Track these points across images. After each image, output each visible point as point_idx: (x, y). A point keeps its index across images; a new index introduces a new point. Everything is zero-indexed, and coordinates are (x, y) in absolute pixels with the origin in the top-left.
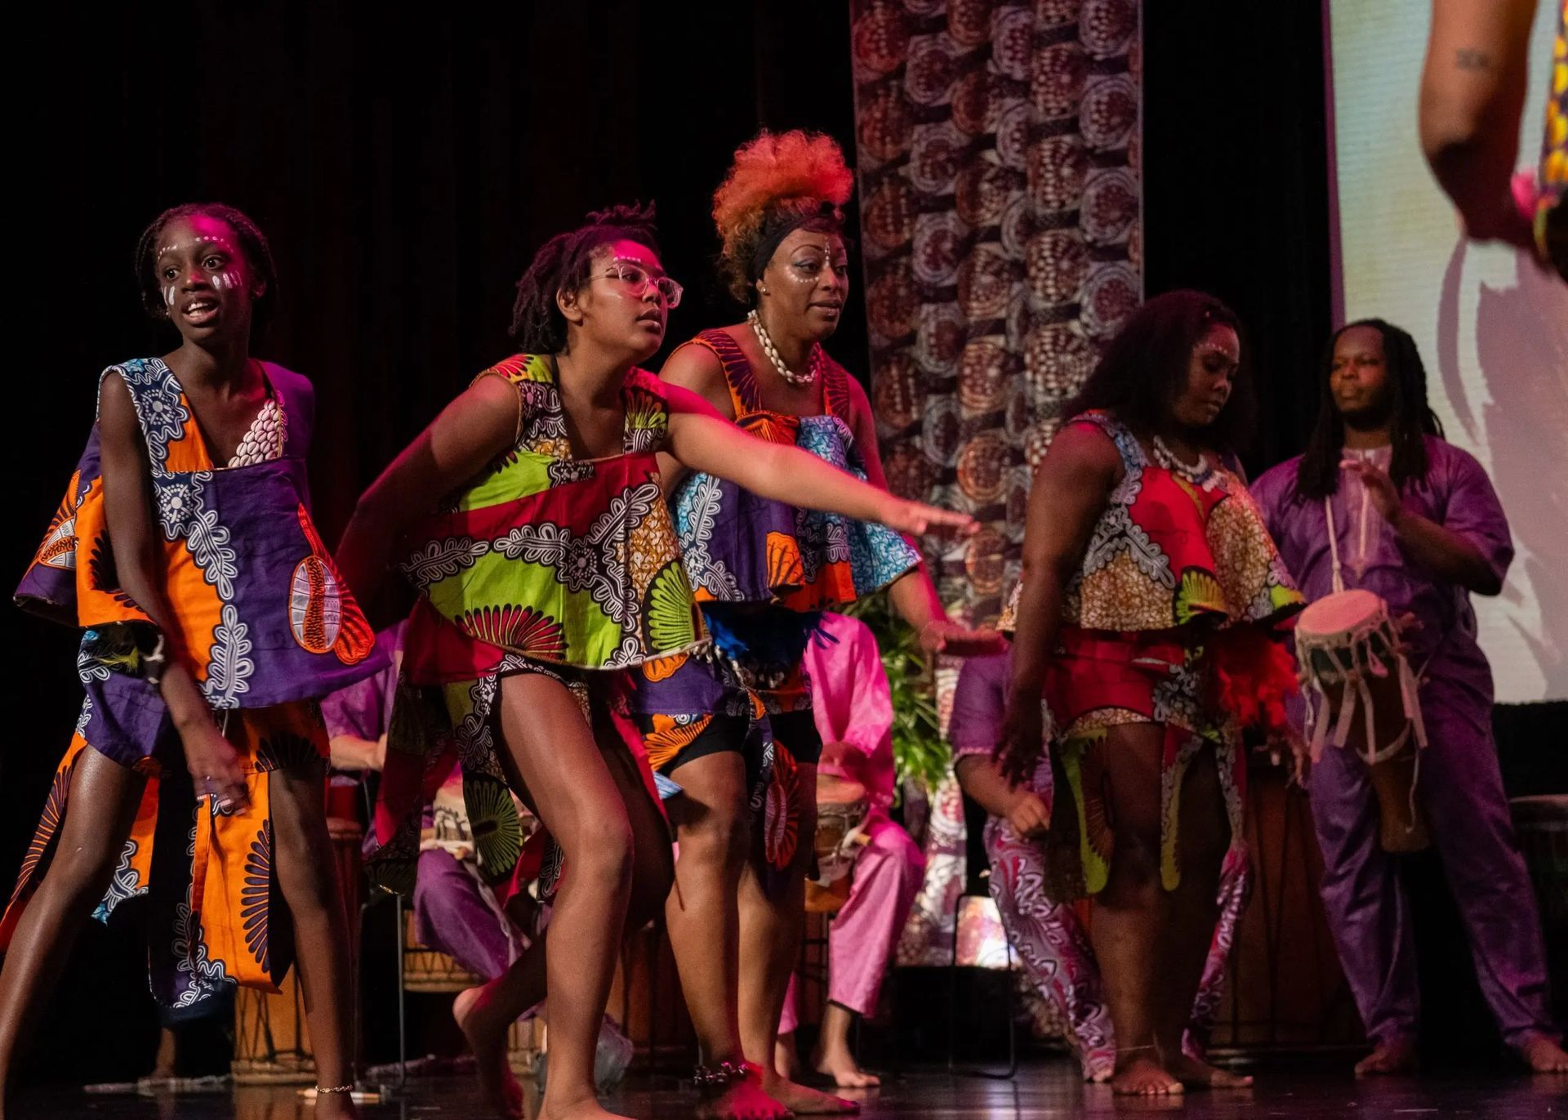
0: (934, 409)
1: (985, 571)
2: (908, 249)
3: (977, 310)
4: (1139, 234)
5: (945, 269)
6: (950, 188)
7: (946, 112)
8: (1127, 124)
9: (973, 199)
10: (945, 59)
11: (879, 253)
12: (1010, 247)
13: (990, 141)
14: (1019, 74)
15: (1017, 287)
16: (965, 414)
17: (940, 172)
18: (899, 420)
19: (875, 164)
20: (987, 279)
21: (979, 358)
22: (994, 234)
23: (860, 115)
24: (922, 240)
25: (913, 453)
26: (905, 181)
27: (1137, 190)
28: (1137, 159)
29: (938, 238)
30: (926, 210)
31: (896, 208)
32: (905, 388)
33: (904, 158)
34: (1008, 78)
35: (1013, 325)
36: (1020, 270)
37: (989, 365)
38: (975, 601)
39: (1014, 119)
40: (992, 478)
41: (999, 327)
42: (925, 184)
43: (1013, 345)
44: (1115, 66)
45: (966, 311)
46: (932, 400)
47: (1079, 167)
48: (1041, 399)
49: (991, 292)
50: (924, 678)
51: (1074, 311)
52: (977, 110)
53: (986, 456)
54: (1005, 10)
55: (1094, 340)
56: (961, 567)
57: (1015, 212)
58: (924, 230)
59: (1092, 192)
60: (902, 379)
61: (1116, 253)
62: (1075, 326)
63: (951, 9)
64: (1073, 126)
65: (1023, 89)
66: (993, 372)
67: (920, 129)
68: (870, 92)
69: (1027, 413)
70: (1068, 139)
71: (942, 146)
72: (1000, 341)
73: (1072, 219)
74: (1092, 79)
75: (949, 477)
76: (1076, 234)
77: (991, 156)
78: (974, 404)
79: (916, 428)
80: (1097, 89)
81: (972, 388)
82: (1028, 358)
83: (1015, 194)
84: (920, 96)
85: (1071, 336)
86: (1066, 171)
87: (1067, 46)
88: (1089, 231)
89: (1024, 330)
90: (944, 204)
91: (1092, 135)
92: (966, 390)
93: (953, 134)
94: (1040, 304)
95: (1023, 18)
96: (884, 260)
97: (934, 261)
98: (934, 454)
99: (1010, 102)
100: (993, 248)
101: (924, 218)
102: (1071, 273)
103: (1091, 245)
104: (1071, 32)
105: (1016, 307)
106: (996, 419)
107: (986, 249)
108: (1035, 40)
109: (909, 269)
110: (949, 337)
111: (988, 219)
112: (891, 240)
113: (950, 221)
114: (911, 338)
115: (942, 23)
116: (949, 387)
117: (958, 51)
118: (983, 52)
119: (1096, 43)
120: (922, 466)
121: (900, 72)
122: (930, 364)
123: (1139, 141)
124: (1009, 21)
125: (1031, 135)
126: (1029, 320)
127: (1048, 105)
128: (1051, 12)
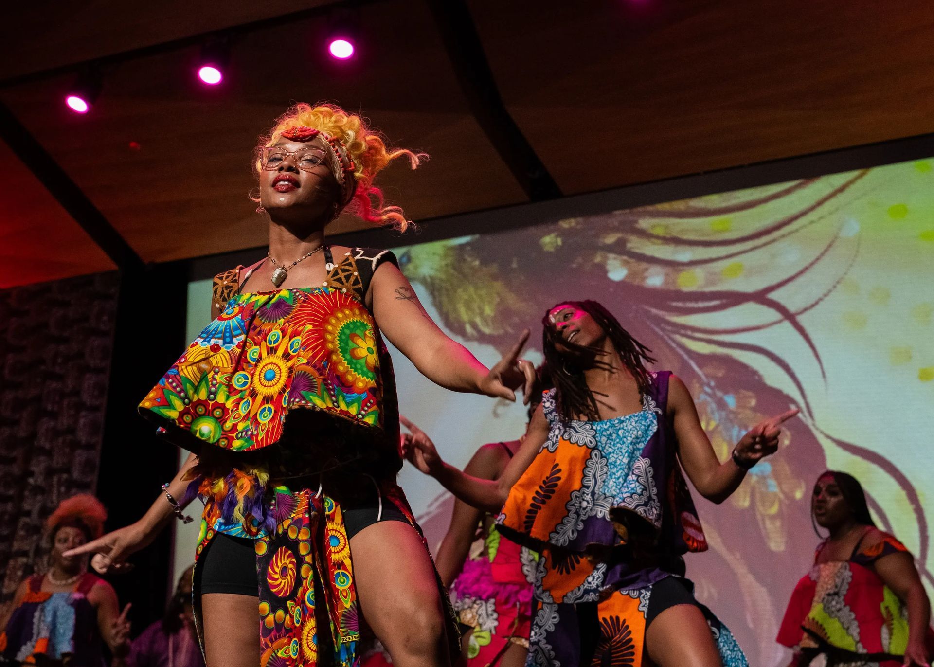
3: (16, 546)
6: (11, 492)
7: (13, 460)
8: (91, 472)
9: (21, 498)
10: (16, 437)
12: (33, 519)
13: (32, 474)
14: (47, 446)
15: (35, 537)
17: (7, 485)
20: (22, 533)
21: (14, 567)
22: (28, 514)
34: (42, 448)
35: (31, 554)
37: (19, 569)
39: (43, 466)
41: (25, 554)
43: (30, 561)
44: (89, 447)
45: (11, 546)
49: (23, 538)
52: (27, 460)
54: (45, 420)
63: (21, 417)
64: (68, 471)
65: (49, 453)
66: (20, 573)
70: (65, 476)
71: (10, 474)
72: (24, 560)
74: (79, 452)
77: (31, 480)
80: (80, 456)
81: (10, 580)
82: (36, 568)
83: (39, 498)
86: (63, 489)
87: (69, 437)
90: (7, 499)
91: (76, 475)
92: (6, 582)
93: (16, 470)
94: (44, 544)
95: (52, 424)
99: (42, 458)
100: (27, 520)
104: (72, 430)
105: (34, 545)
107: (24, 520)
108: (57, 433)
111: (26, 507)
113: (9, 506)
115: (17, 422)
117: (22, 434)
118: (33, 436)
119: (82, 436)
123: (96, 479)
124: (46, 424)
125: (49, 472)
126: (39, 552)
127: (58, 461)
128: (64, 422)
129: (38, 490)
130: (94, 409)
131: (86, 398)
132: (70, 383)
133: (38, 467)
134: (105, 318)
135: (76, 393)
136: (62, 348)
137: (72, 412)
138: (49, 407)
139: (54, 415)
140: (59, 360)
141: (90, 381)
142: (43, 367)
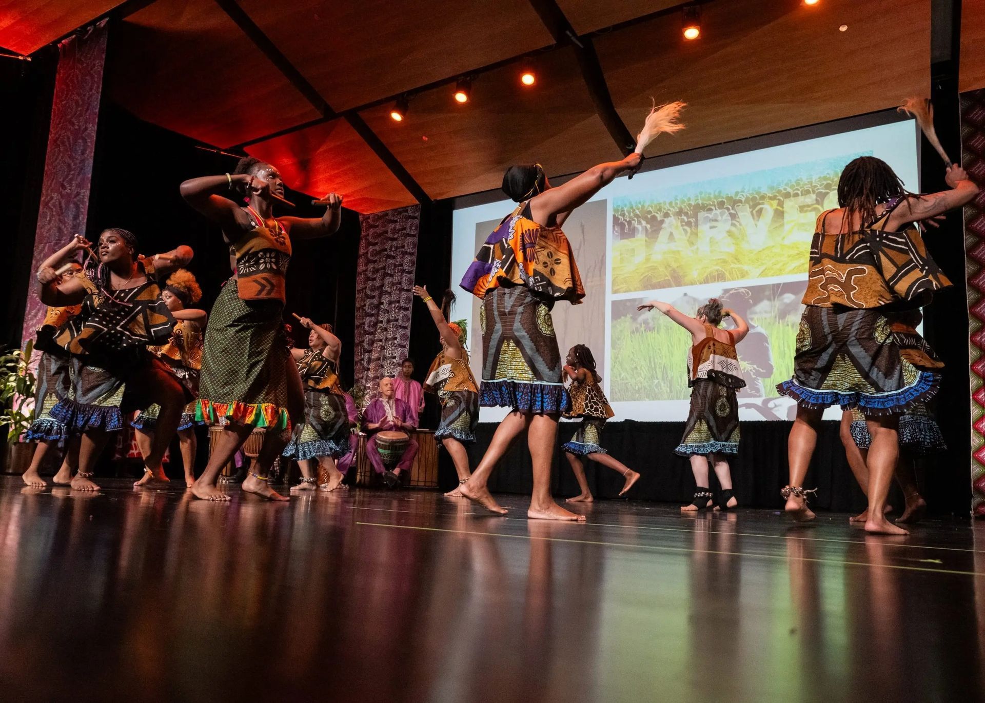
0: (366, 356)
1: (374, 389)
2: (364, 323)
3: (377, 337)
4: (410, 324)
5: (371, 328)
6: (374, 312)
7: (374, 297)
8: (409, 303)
9: (378, 314)
10: (375, 286)
11: (358, 324)
12: (384, 325)
13: (382, 303)
14: (389, 291)
15: (385, 333)
16: (373, 357)
17: (372, 309)
18: (359, 358)
19: (359, 306)
20: (379, 331)
21: (376, 346)
22: (382, 322)
23: (357, 296)
24: (367, 322)
25: (362, 364)
26: (365, 310)
27: (410, 316)
28: (411, 309)
29: (370, 322)
30: (368, 316)
31: (362, 315)
32: (361, 351)
33: (365, 305)
34: (387, 291)
35: (383, 340)
36: (386, 329)
38: (371, 395)
39: (387, 299)
40: (377, 371)
41: (381, 341)
42: (369, 311)
43: (383, 344)
45: (375, 337)
46: (366, 354)
47: (399, 310)
48: (388, 355)
49: (380, 333)
50: (360, 409)
51: (396, 338)
52: (380, 297)
53: (376, 366)
54: (387, 278)
55: (399, 345)
56: (369, 388)
57: (386, 318)
58: (368, 320)
59: (401, 315)
60: (361, 349)
61: (405, 328)
62: (396, 342)
63: (377, 277)
64: (398, 302)
65: (390, 293)
66: (379, 349)
67: (368, 300)
68: (359, 291)
69: (385, 358)
70: (397, 304)
71: (372, 304)
72: (381, 343)
73: (397, 320)
74: (403, 293)
75: (368, 369)
76: (397, 323)
77: (382, 306)
78: (374, 356)
79: (363, 359)
80: (404, 295)
81: (374, 352)
82: (386, 347)
83: (386, 314)
84: (369, 293)
85: (395, 343)
86: (397, 311)
87: (399, 286)
88: (400, 323)
89: (386, 341)
90: (372, 315)
91: (402, 304)
93: (375, 301)
94: (389, 336)
95: (391, 280)
96: (359, 326)
97: (369, 326)
98: (366, 365)
99: (387, 296)
100: (381, 325)
101: (368, 318)
102: (396, 331)
103: (400, 326)
104: (400, 283)
105: (385, 337)
106: (379, 359)
108: (393, 284)
109: (364, 328)
110: (371, 342)
111: (380, 319)
112: (361, 321)
113: (373, 319)
114: (363, 341)
115: (374, 279)
116: (370, 352)
117: (378, 285)
118: (383, 285)
119: (405, 286)
120: (363, 367)
121: (365, 288)
122: (367, 347)
123: (411, 306)
124: (388, 280)
125: (390, 303)
126: (387, 340)
127: (394, 297)
128: (396, 279)
129: (387, 311)
130: (410, 272)
131: (406, 267)
132: (399, 260)
133: (385, 299)
134: (413, 228)
135: (402, 265)
136: (394, 243)
137: (400, 274)
138: (389, 272)
139: (391, 275)
140: (393, 249)
141: (408, 258)
142: (386, 253)
